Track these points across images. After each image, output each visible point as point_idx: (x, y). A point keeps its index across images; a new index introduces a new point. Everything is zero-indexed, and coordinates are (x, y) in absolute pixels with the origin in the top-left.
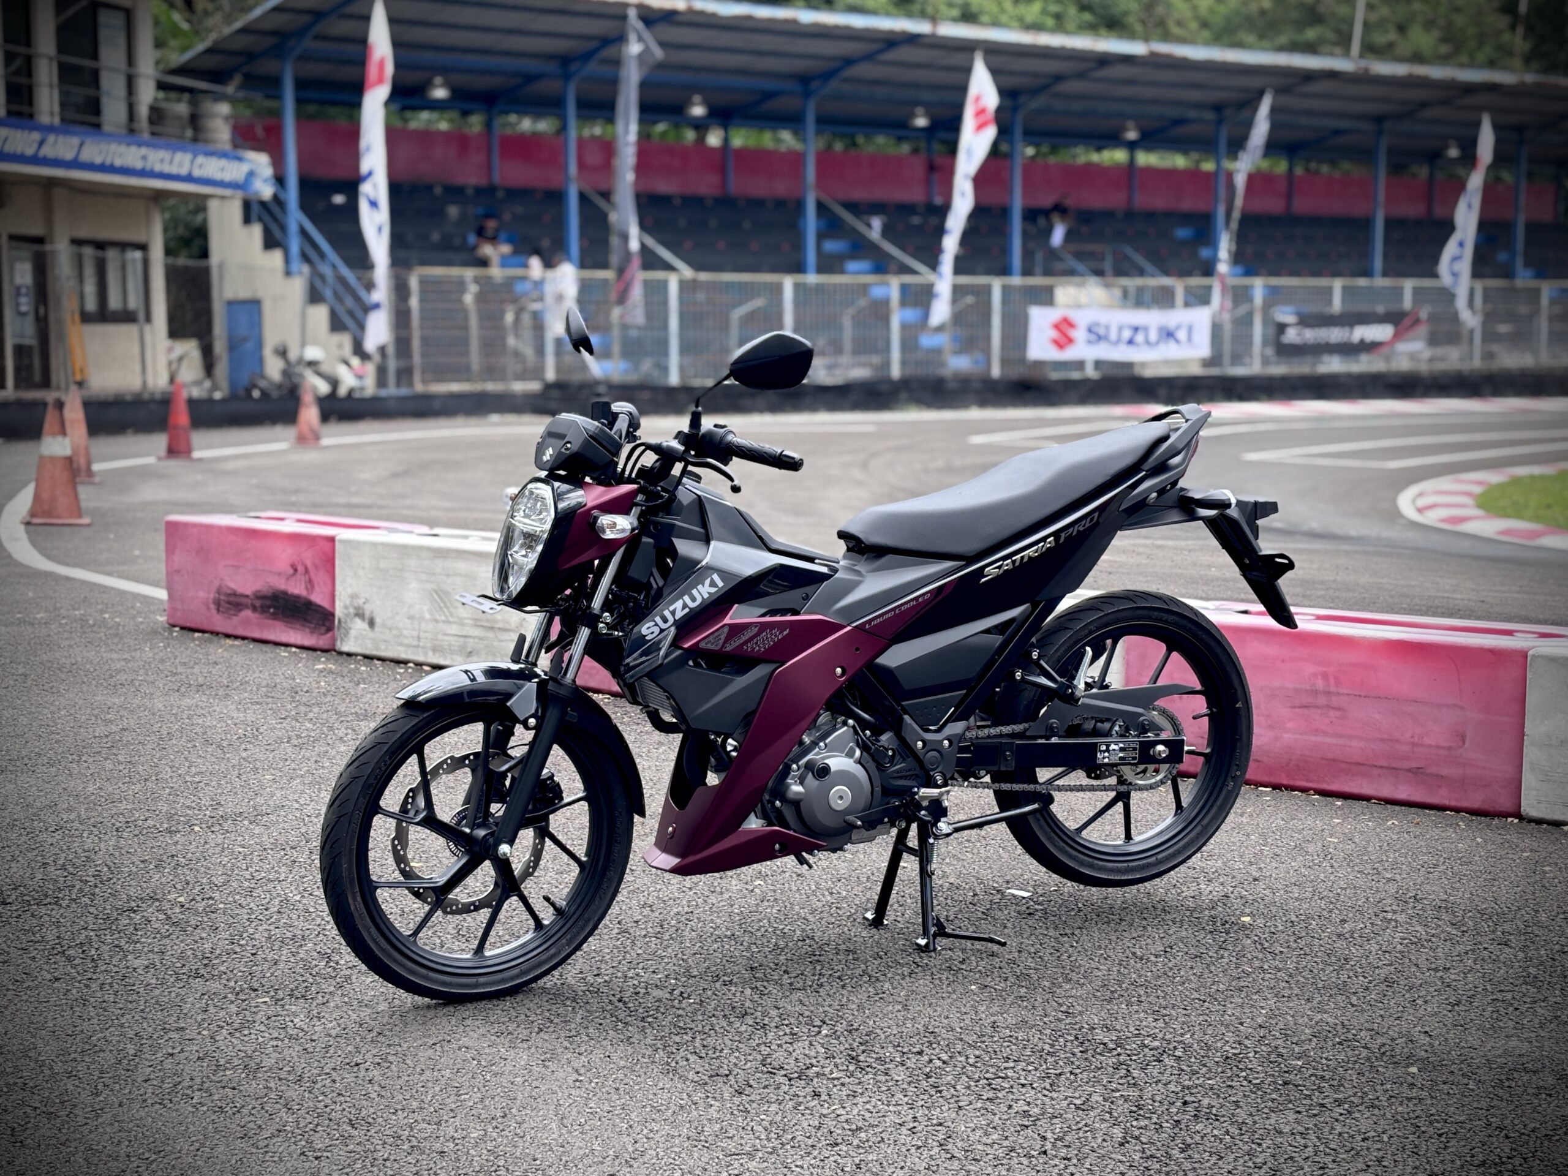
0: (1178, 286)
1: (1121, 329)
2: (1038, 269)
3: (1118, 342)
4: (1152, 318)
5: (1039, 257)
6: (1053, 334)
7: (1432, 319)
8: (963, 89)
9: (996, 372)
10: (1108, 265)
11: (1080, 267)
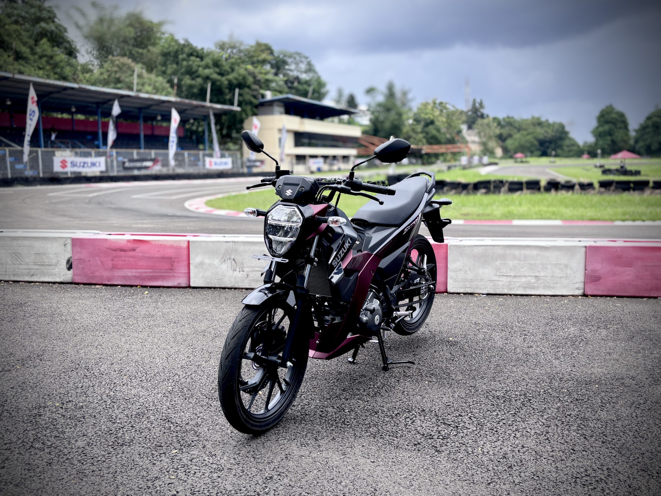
0: (93, 151)
1: (80, 163)
2: (49, 146)
3: (80, 166)
4: (89, 160)
5: (49, 142)
6: (61, 164)
7: (162, 160)
8: (27, 95)
9: (41, 175)
10: (70, 145)
11: (62, 146)
